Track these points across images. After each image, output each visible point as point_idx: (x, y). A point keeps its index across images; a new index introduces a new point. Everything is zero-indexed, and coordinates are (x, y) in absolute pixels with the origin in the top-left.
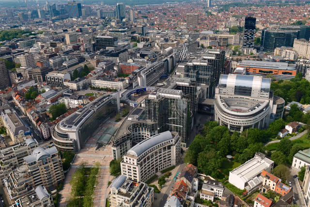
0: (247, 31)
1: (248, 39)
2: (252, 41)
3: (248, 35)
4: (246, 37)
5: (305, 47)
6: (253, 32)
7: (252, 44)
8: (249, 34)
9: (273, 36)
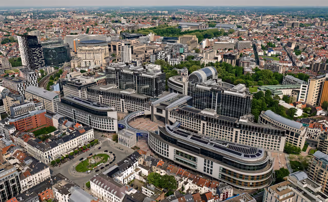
0: (35, 50)
1: (38, 58)
2: (42, 60)
3: (37, 55)
4: (36, 56)
5: (92, 55)
6: (41, 50)
7: (42, 63)
8: (37, 52)
9: (54, 51)
